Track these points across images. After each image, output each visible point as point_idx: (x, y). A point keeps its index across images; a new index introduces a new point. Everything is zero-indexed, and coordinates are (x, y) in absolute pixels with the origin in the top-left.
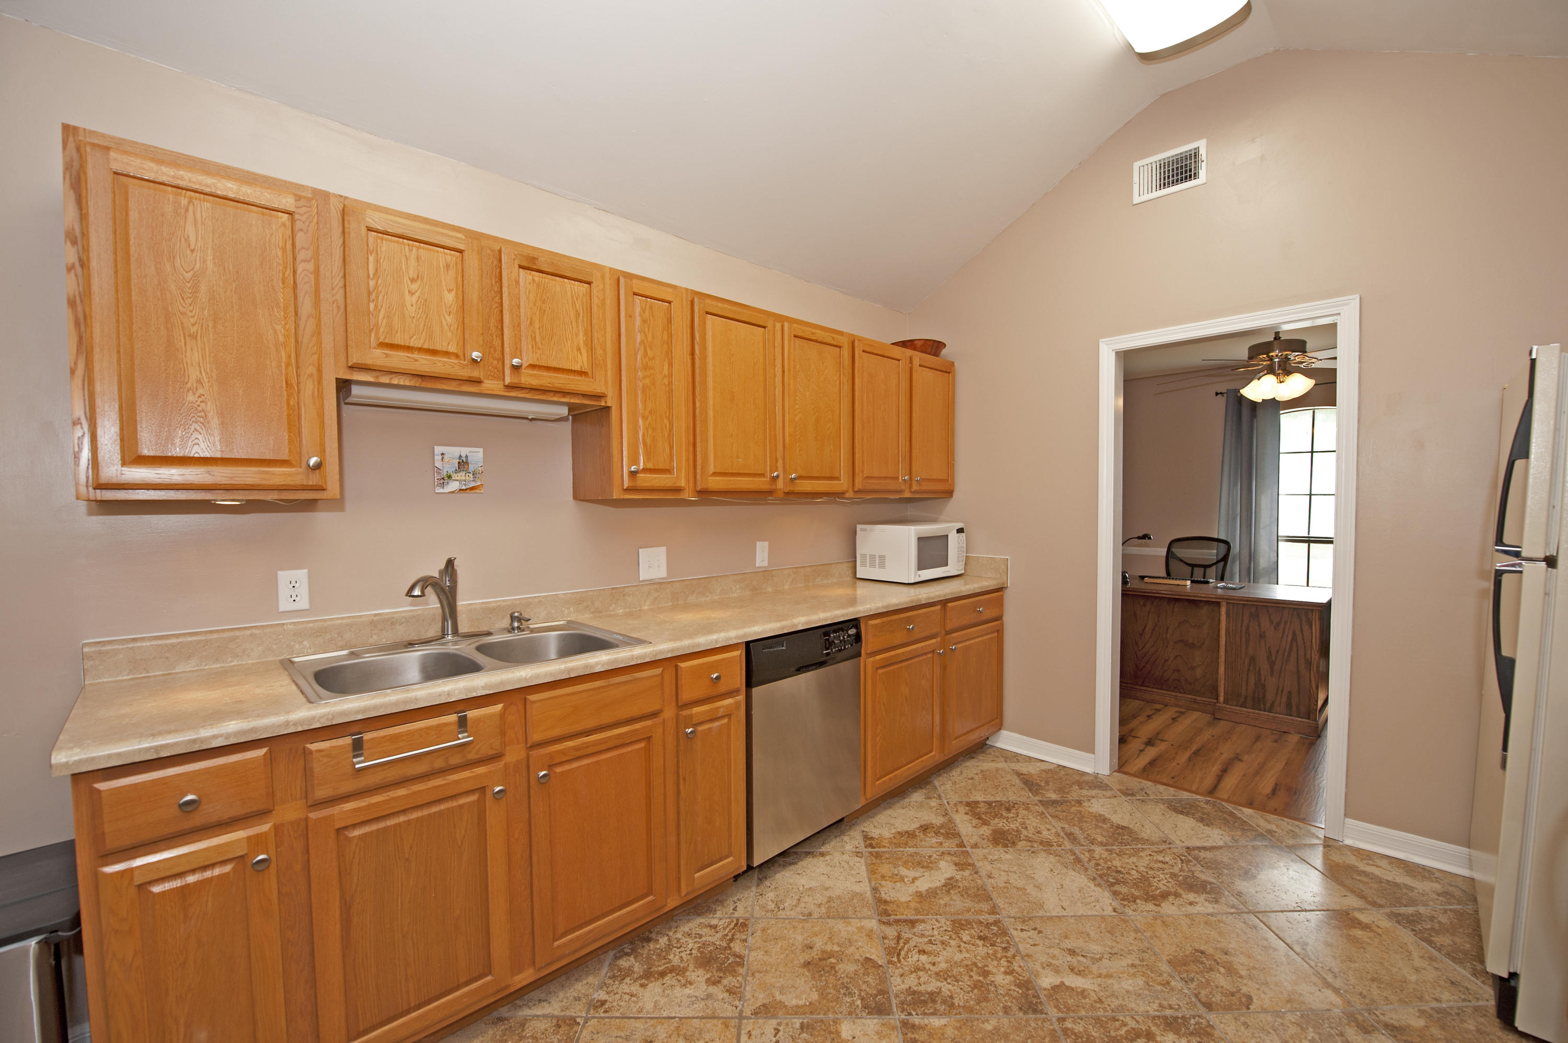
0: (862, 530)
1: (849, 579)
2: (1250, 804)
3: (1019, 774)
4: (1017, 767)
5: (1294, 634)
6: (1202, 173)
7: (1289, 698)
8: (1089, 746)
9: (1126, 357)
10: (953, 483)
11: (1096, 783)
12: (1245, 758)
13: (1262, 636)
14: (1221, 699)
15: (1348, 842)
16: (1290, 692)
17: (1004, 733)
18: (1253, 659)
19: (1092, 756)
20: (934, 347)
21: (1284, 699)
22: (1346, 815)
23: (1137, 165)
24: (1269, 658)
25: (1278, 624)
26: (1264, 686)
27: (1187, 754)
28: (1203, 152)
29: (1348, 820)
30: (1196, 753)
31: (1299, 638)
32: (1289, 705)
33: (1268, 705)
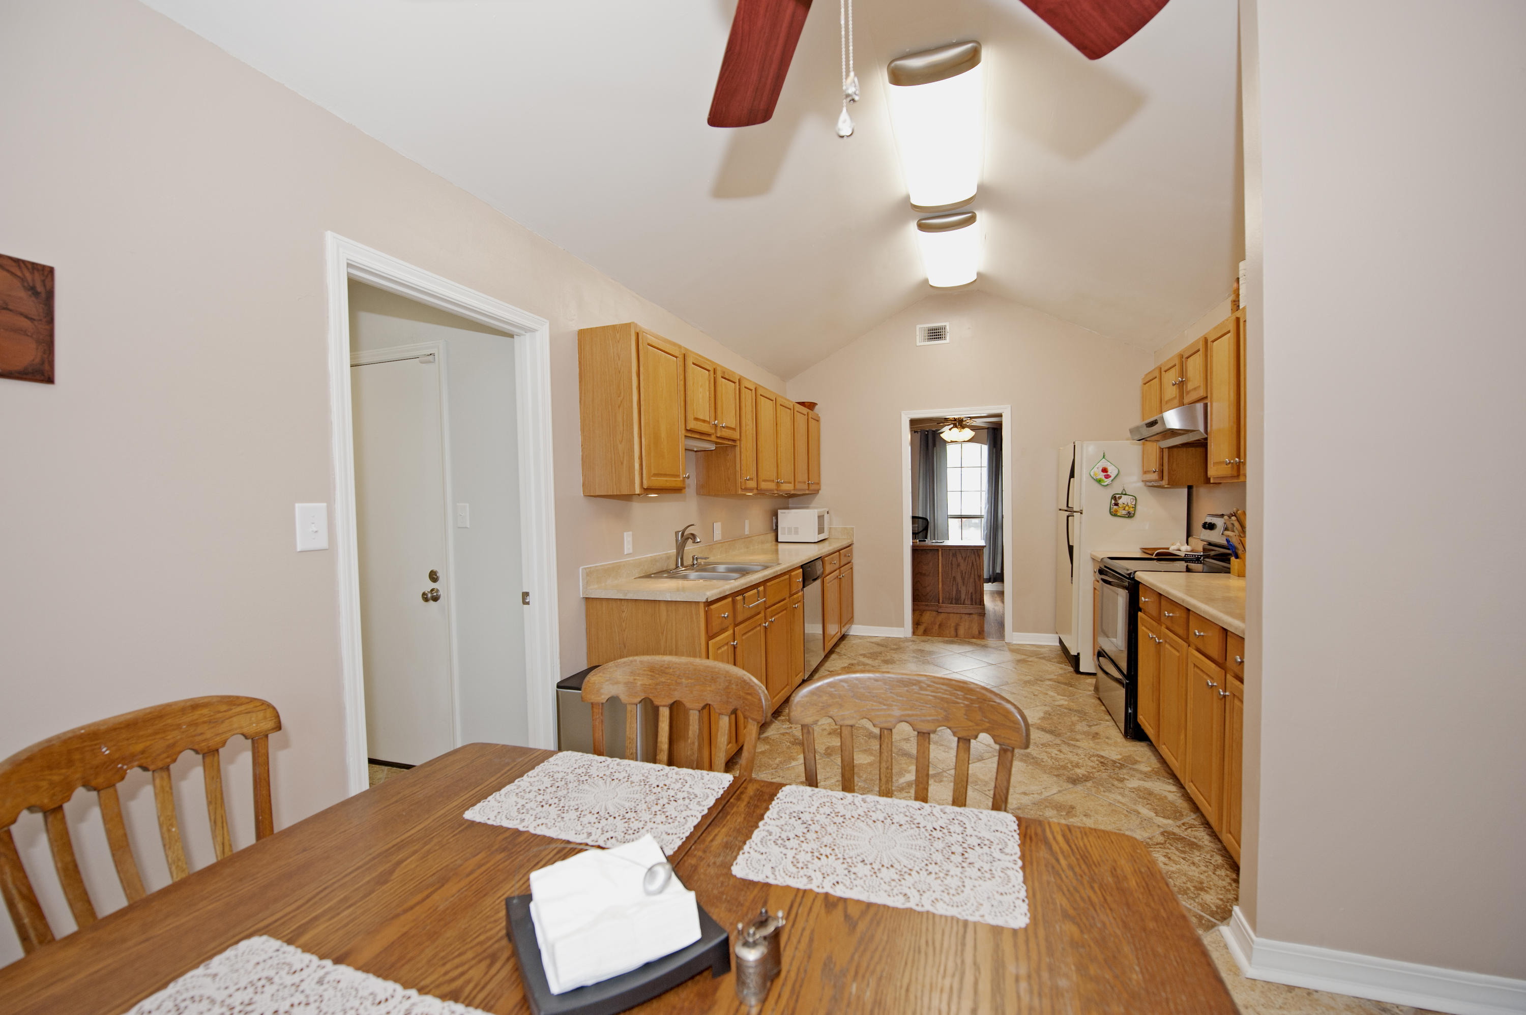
0: (782, 513)
1: (774, 543)
2: (974, 638)
3: (872, 643)
4: (868, 640)
5: (973, 563)
6: (948, 338)
7: (972, 596)
8: (901, 624)
9: (913, 422)
10: (820, 486)
11: (906, 640)
12: (961, 624)
13: (958, 565)
14: (941, 601)
15: (1014, 642)
16: (972, 593)
17: (854, 626)
18: (954, 578)
19: (903, 629)
20: (811, 406)
21: (969, 596)
22: (1013, 631)
23: (918, 327)
24: (962, 576)
25: (965, 558)
26: (960, 591)
27: (937, 626)
28: (948, 328)
29: (1014, 633)
30: (940, 625)
31: (975, 564)
32: (972, 599)
33: (962, 602)
